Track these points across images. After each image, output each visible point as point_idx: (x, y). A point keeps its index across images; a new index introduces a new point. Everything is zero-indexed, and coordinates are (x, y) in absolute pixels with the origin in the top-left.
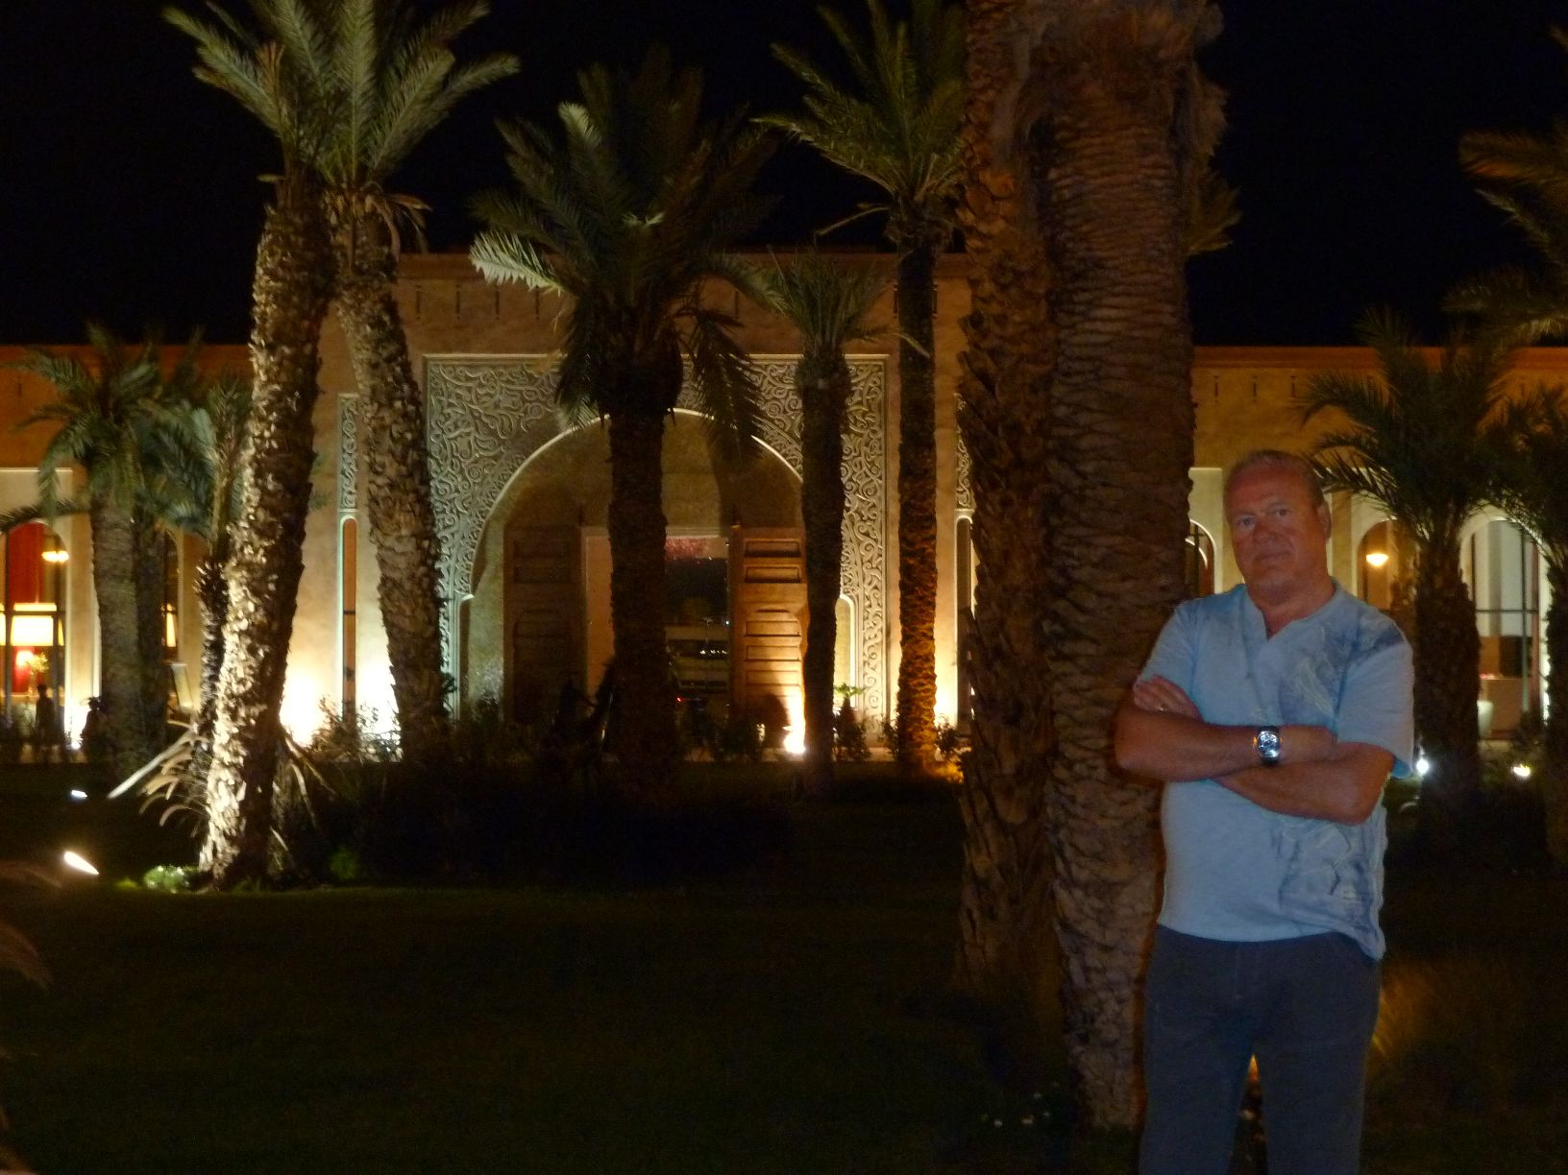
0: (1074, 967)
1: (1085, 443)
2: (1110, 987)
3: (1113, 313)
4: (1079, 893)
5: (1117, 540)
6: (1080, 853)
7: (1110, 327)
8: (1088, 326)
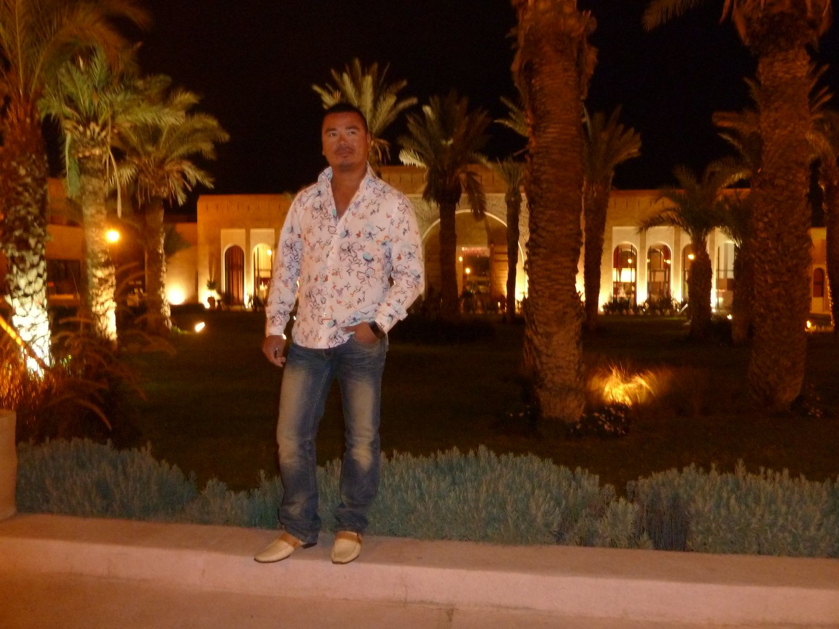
0: (538, 362)
1: (543, 177)
2: (550, 369)
3: (553, 130)
4: (540, 337)
5: (554, 212)
6: (539, 322)
7: (552, 135)
8: (545, 135)
